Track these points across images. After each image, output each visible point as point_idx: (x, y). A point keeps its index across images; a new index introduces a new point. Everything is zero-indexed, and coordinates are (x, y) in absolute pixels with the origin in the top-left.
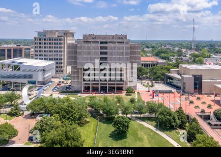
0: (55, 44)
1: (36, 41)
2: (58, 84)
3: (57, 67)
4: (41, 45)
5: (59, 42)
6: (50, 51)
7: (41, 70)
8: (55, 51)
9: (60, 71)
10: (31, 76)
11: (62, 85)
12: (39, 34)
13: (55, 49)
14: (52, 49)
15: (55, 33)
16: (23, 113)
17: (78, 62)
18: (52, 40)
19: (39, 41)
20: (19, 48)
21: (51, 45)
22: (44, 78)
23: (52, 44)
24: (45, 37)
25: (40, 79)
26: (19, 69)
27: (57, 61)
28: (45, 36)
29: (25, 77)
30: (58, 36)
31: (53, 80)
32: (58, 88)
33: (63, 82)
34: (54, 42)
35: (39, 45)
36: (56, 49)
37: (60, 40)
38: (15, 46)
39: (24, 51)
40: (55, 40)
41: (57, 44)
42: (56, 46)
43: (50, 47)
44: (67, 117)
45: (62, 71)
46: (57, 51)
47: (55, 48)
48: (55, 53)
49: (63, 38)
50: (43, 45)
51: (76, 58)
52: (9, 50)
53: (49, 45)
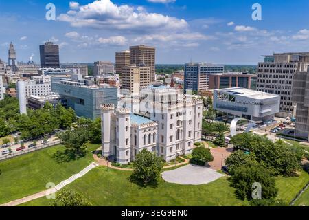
0: (284, 72)
1: (260, 68)
2: (281, 126)
3: (281, 103)
4: (266, 73)
5: (290, 69)
6: (277, 82)
7: (257, 104)
8: (283, 82)
9: (288, 110)
10: (245, 110)
11: (287, 127)
12: (267, 58)
13: (283, 79)
14: (280, 79)
15: (286, 58)
16: (227, 145)
17: (305, 97)
18: (281, 66)
19: (263, 68)
20: (245, 75)
21: (279, 74)
22: (261, 114)
23: (281, 72)
24: (271, 63)
25: (256, 114)
26: (234, 100)
27: (282, 95)
28: (273, 61)
29: (239, 109)
30: (291, 61)
31: (275, 118)
32: (279, 130)
33: (288, 124)
34: (283, 69)
35: (263, 73)
36: (285, 79)
37: (292, 66)
38: (241, 73)
39: (250, 80)
40: (285, 66)
41: (288, 72)
42: (286, 74)
43: (277, 77)
44: (267, 160)
45: (292, 110)
46: (287, 82)
47: (284, 77)
48: (283, 85)
49: (297, 63)
50: (269, 74)
51: (303, 92)
52: (234, 78)
53: (276, 74)
